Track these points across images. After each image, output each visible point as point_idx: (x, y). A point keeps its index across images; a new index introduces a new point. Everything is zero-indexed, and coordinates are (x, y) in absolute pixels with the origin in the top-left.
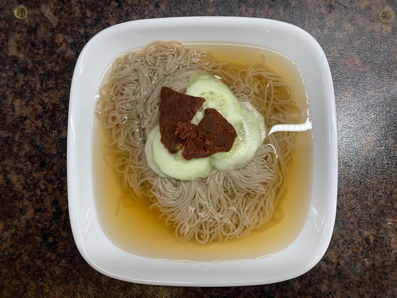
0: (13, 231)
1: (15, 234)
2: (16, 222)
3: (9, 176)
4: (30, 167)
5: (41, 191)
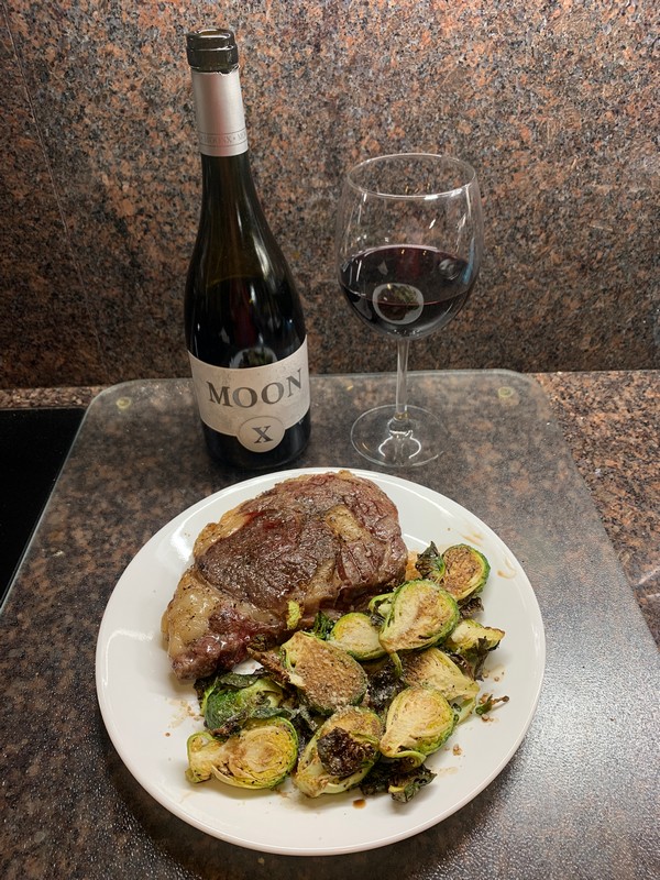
0: (62, 588)
1: (64, 591)
2: (68, 579)
3: (73, 533)
4: (102, 522)
5: (111, 545)
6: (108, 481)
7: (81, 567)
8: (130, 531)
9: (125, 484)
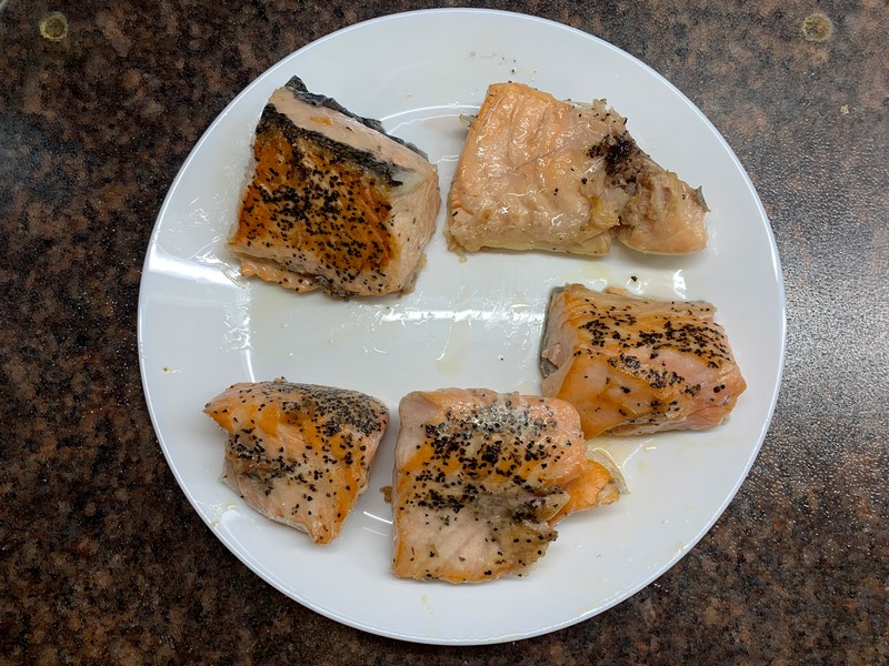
0: (8, 488)
2: (14, 468)
4: (54, 347)
6: (49, 243)
7: (33, 444)
8: (102, 369)
9: (80, 252)
